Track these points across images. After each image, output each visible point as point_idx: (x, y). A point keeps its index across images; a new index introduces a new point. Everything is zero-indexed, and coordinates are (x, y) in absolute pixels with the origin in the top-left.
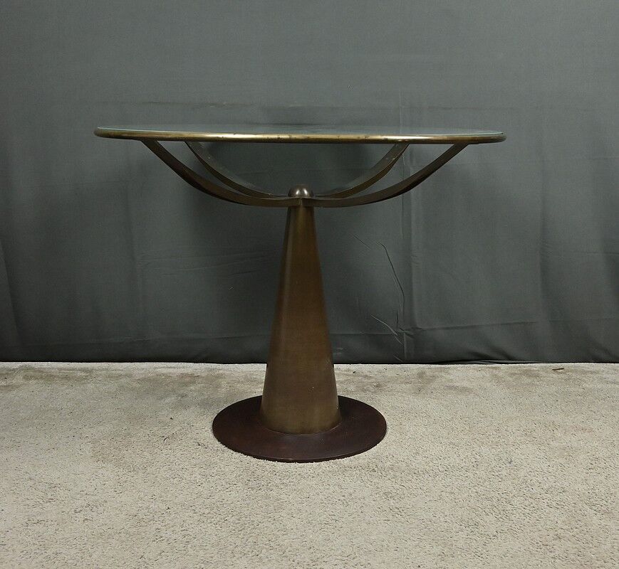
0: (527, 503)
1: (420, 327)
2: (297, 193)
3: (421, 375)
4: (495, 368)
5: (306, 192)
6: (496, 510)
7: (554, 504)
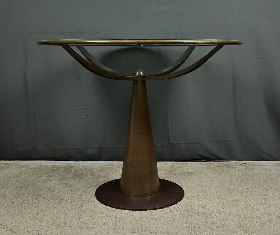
0: (206, 225)
1: (172, 143)
2: (137, 73)
3: (172, 167)
4: (211, 163)
5: (142, 73)
6: (190, 229)
7: (220, 226)
